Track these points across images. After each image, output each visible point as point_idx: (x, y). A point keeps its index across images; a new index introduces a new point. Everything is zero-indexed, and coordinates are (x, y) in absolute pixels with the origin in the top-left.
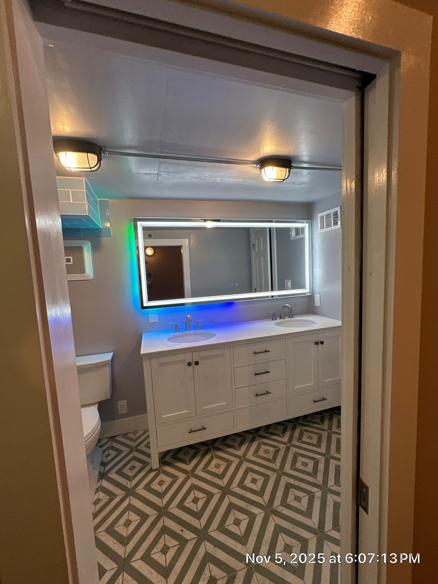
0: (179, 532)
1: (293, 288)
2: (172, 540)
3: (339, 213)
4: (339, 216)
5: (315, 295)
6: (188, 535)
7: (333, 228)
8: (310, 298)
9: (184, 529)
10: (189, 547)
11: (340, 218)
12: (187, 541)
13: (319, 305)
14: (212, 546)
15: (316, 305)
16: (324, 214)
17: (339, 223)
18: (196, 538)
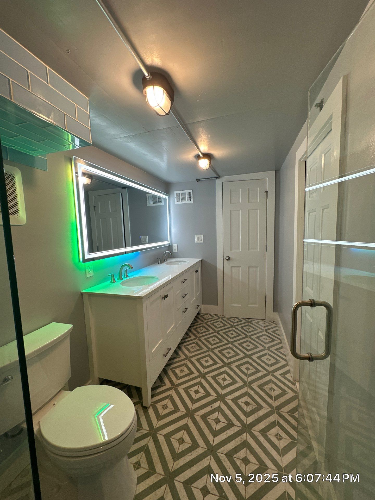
0: (211, 409)
1: (150, 242)
2: (214, 414)
3: (192, 194)
4: (192, 195)
5: (173, 245)
6: (216, 405)
7: (187, 202)
8: (170, 247)
9: (211, 406)
10: (224, 407)
11: (192, 197)
12: (219, 407)
13: (177, 251)
14: (230, 396)
15: (174, 251)
16: (180, 192)
17: (192, 199)
18: (220, 402)
